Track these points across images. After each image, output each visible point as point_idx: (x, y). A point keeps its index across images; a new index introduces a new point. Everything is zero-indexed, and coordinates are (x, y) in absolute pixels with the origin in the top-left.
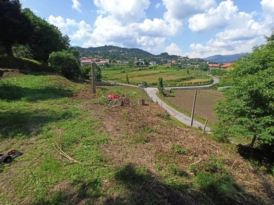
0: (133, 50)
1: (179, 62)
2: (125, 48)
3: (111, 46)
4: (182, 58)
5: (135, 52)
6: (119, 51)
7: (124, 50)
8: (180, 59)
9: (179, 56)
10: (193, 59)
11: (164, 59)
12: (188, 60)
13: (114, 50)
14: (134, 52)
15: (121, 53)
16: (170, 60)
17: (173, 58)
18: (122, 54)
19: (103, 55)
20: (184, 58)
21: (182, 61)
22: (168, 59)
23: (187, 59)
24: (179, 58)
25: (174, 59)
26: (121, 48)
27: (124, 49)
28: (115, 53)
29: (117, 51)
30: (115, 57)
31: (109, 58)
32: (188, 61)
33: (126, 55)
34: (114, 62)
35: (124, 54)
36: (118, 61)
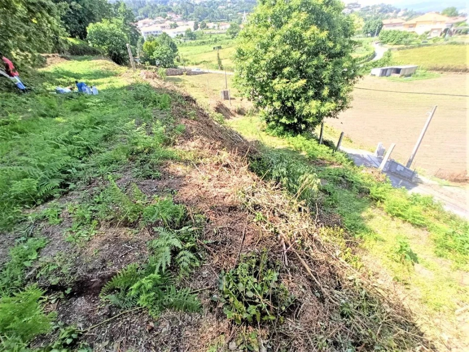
15: (218, 4)
18: (221, 7)
19: (183, 13)
33: (227, 8)
34: (204, 26)
35: (224, 7)
36: (211, 25)
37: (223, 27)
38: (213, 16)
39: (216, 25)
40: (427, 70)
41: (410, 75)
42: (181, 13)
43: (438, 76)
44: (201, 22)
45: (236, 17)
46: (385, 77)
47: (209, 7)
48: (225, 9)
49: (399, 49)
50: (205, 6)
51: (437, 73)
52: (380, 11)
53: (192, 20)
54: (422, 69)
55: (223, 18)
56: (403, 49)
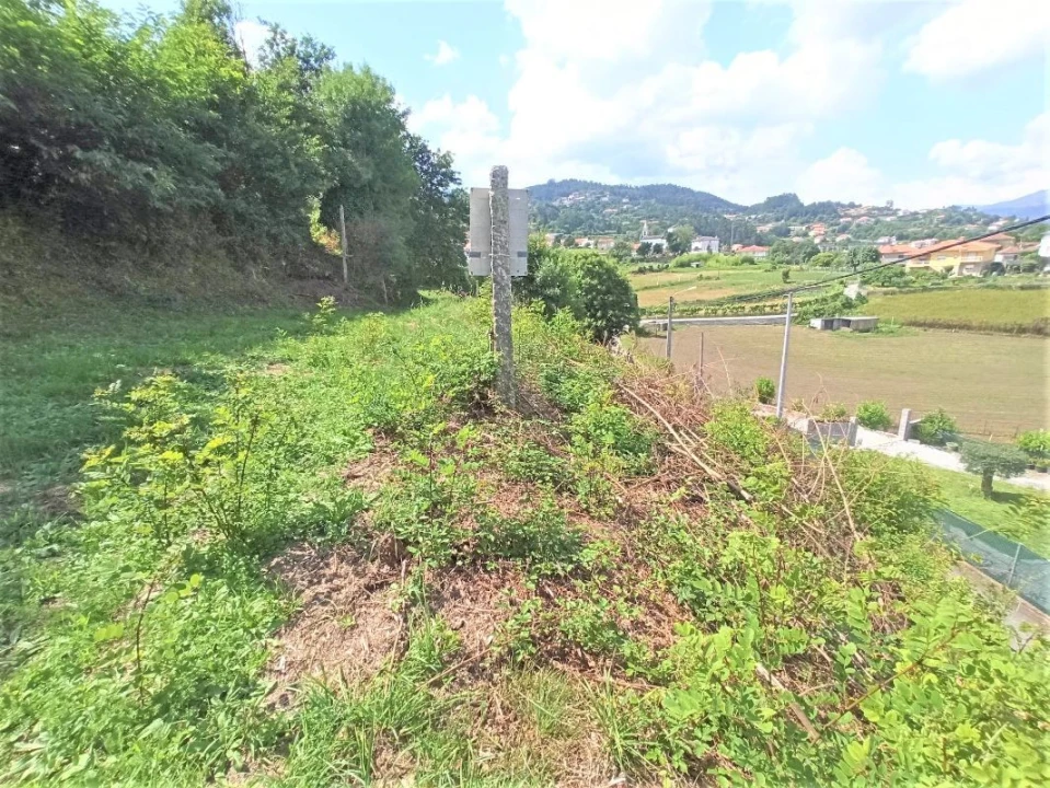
0: (651, 191)
1: (844, 230)
2: (621, 187)
3: (571, 180)
4: (863, 212)
5: (658, 201)
6: (599, 198)
7: (615, 194)
8: (850, 219)
9: (852, 206)
10: (916, 213)
11: (777, 220)
12: (888, 219)
13: (580, 195)
14: (653, 201)
15: (605, 206)
16: (802, 224)
17: (820, 216)
18: (610, 210)
19: (538, 220)
20: (870, 212)
21: (859, 226)
22: (795, 221)
23: (887, 215)
24: (846, 216)
25: (821, 220)
26: (606, 187)
27: (617, 190)
28: (581, 205)
29: (589, 199)
30: (577, 223)
31: (557, 229)
32: (889, 225)
33: (623, 212)
34: (571, 243)
35: (615, 210)
36: (584, 241)
37: (604, 246)
38: (591, 226)
39: (592, 242)
40: (903, 324)
41: (868, 331)
42: (535, 221)
43: (917, 335)
44: (567, 236)
45: (635, 227)
46: (829, 331)
47: (588, 210)
48: (617, 214)
49: (886, 293)
50: (580, 209)
51: (917, 329)
52: (943, 222)
53: (552, 232)
54: (895, 324)
55: (608, 228)
56: (893, 293)
